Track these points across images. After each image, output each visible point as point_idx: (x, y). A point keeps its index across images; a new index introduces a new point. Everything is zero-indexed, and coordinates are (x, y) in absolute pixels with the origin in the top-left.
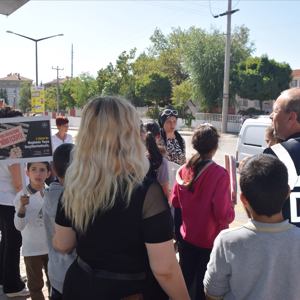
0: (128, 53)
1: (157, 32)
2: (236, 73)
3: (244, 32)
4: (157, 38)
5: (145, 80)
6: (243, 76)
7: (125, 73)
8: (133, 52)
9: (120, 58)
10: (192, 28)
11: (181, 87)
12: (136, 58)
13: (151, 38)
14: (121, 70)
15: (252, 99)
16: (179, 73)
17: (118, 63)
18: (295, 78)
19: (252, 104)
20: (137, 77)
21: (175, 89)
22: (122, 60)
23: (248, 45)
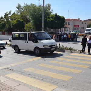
0: (8, 12)
1: (19, 5)
2: (46, 20)
3: (49, 6)
4: (19, 7)
5: (15, 22)
6: (49, 21)
7: (7, 20)
8: (10, 12)
9: (5, 14)
10: (31, 4)
11: (28, 25)
12: (11, 14)
13: (17, 7)
14: (6, 19)
15: (52, 29)
16: (27, 20)
17: (4, 16)
18: (66, 22)
19: (52, 30)
20: (12, 21)
21: (26, 25)
22: (6, 15)
23: (51, 10)
